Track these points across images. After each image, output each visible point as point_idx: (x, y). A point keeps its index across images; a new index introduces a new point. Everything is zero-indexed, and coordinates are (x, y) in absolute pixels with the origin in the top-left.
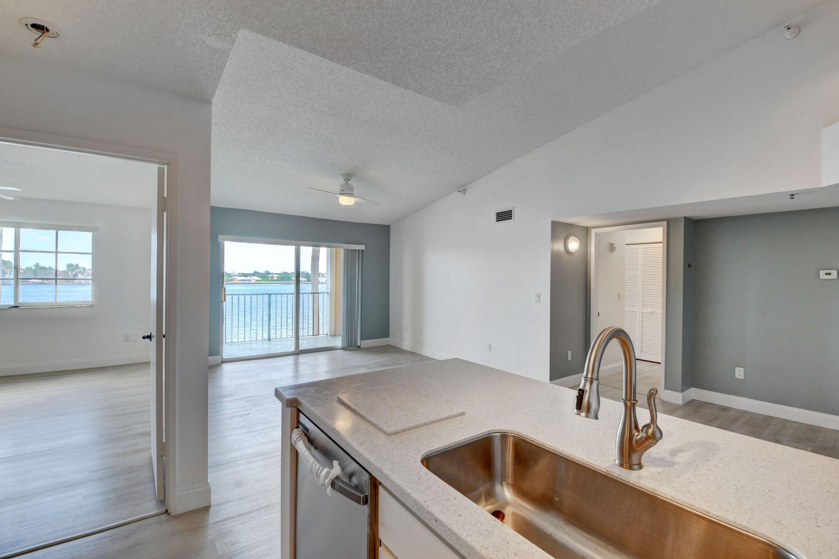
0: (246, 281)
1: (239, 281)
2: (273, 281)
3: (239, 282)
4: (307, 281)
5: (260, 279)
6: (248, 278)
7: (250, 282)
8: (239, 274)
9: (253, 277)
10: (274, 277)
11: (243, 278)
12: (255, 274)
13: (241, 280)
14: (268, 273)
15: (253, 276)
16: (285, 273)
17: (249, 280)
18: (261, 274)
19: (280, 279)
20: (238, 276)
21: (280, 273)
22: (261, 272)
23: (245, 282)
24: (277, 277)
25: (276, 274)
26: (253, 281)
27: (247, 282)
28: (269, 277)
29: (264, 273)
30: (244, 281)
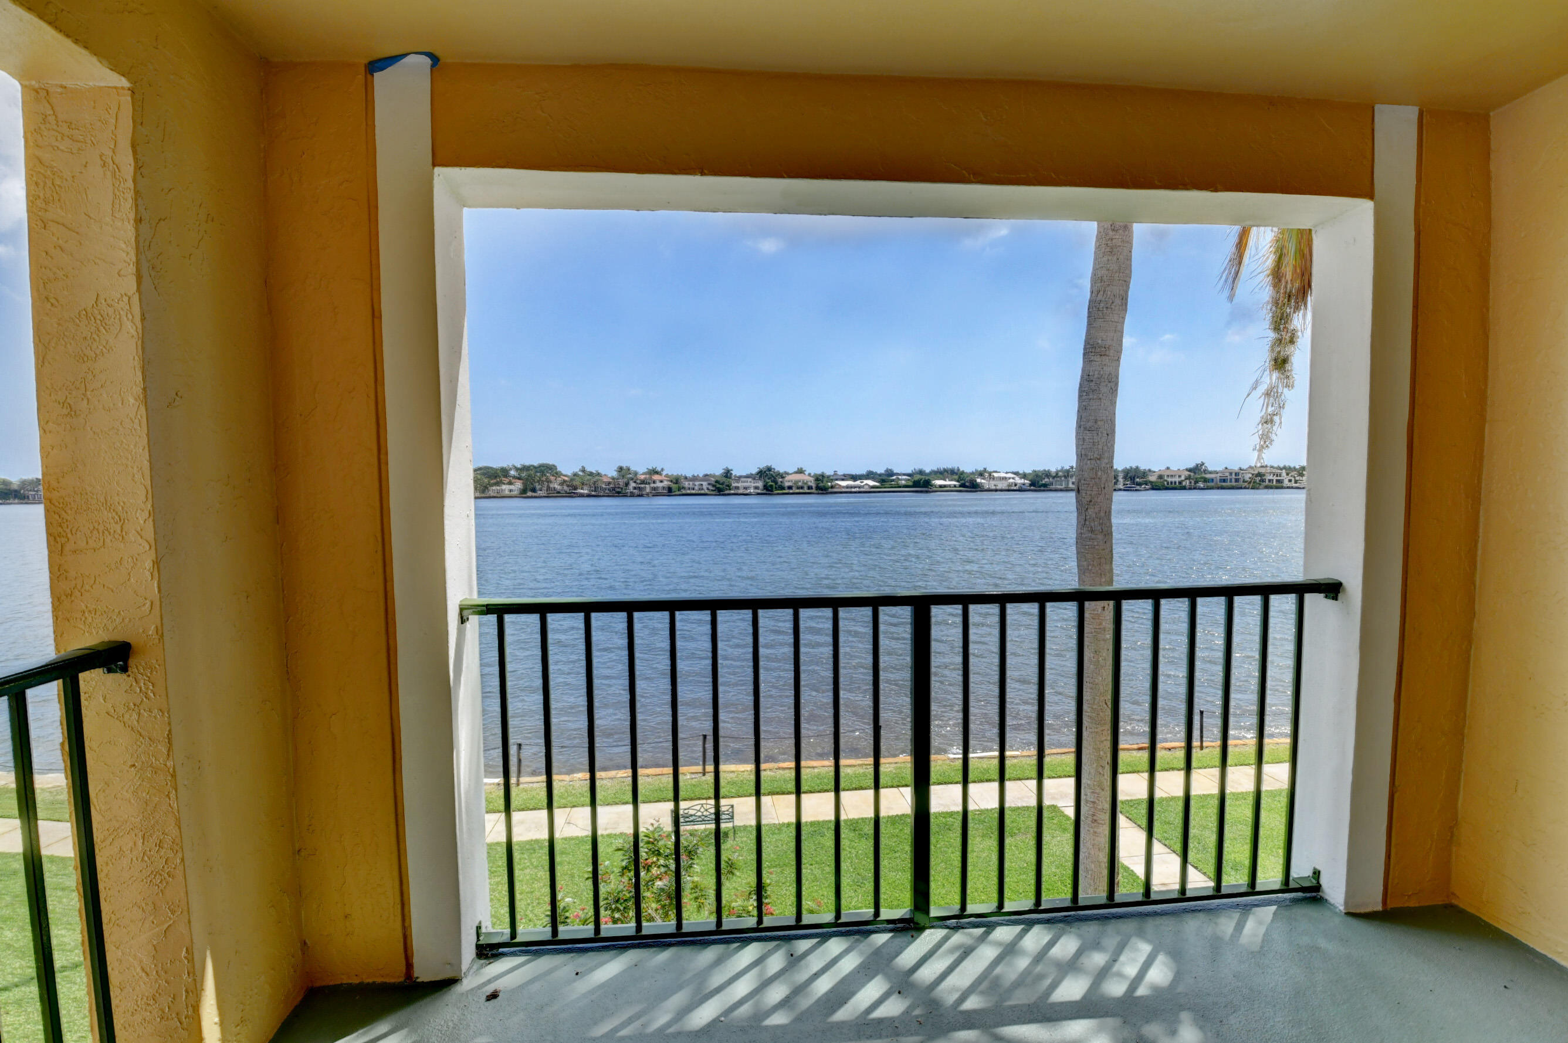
0: (855, 487)
1: (844, 487)
2: (900, 487)
3: (844, 490)
4: (960, 486)
5: (877, 484)
6: (858, 483)
7: (862, 490)
8: (844, 475)
9: (866, 482)
10: (901, 480)
11: (850, 483)
12: (870, 475)
13: (847, 487)
14: (890, 473)
15: (866, 479)
16: (921, 472)
17: (859, 487)
18: (880, 475)
19: (910, 483)
20: (843, 480)
21: (909, 471)
22: (879, 472)
23: (853, 490)
24: (906, 480)
25: (904, 475)
26: (866, 489)
27: (857, 490)
28: (893, 480)
29: (883, 472)
30: (852, 487)
